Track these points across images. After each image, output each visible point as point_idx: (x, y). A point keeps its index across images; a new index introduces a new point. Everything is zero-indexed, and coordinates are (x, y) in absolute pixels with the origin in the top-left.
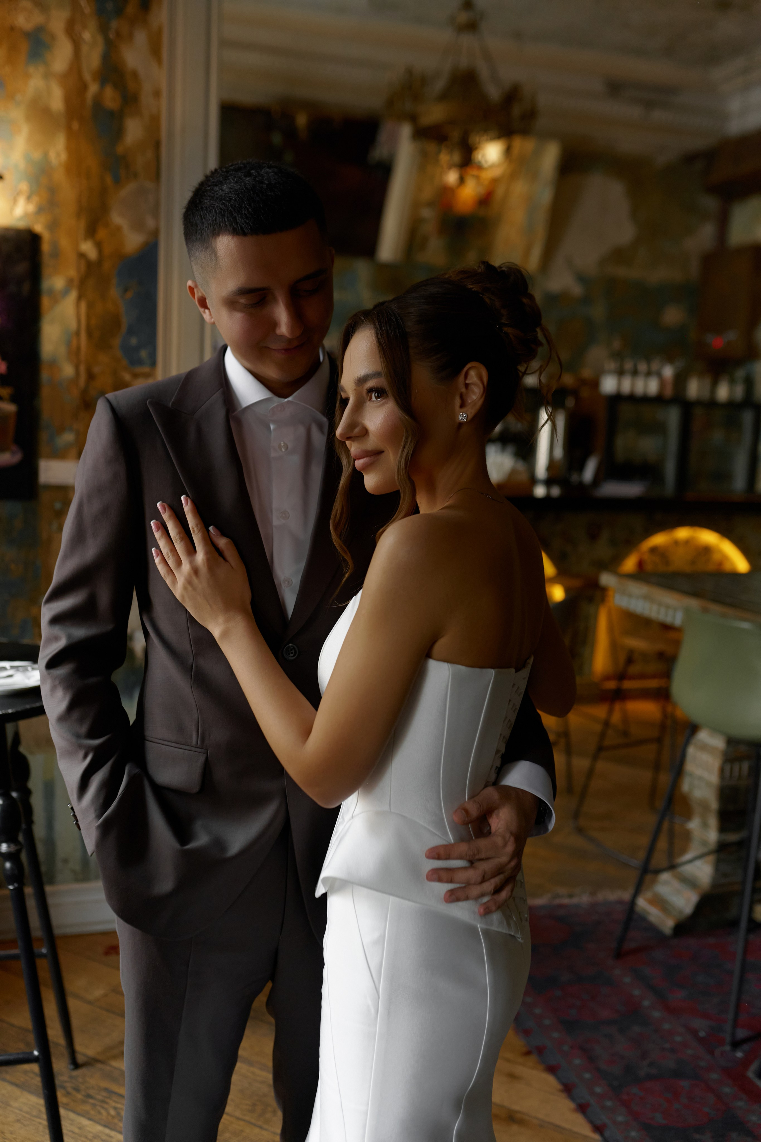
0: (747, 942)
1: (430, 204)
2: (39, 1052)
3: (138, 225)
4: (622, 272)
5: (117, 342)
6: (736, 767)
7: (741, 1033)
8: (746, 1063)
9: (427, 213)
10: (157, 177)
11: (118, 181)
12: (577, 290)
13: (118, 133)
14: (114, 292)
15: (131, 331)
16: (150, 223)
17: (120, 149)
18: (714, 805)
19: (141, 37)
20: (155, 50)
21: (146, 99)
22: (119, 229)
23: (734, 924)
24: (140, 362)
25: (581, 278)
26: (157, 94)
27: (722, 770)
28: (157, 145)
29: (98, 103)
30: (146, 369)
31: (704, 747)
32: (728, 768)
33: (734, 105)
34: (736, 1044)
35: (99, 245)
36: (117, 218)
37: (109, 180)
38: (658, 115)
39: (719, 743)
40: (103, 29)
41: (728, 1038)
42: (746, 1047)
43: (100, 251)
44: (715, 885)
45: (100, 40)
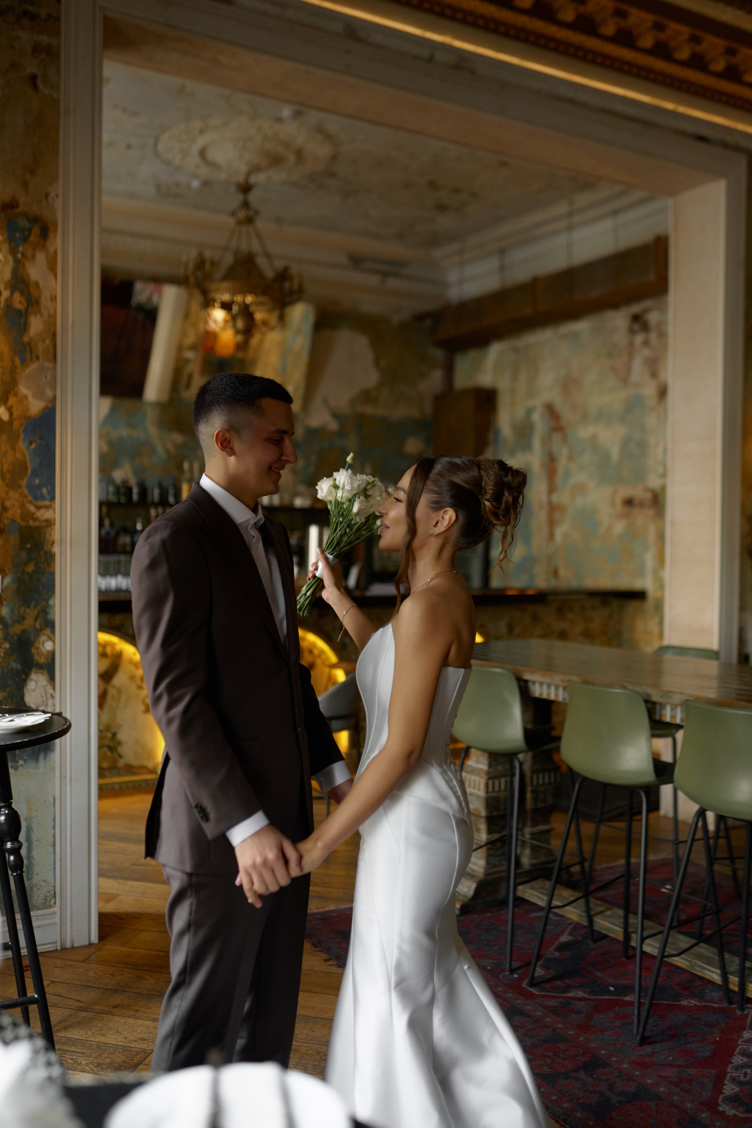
0: (513, 913)
1: (193, 347)
2: (37, 995)
3: (39, 395)
4: (369, 410)
5: (24, 483)
6: (497, 782)
7: (515, 965)
8: (520, 980)
9: (190, 355)
10: (54, 359)
11: (24, 363)
12: (333, 426)
13: (25, 327)
14: (22, 445)
15: (34, 474)
16: (49, 393)
17: (26, 339)
18: (483, 813)
19: (41, 258)
20: (52, 267)
21: (45, 302)
22: (26, 397)
23: (504, 902)
24: (42, 498)
25: (336, 416)
26: (54, 299)
27: (487, 785)
28: (54, 335)
29: (9, 305)
30: (47, 503)
31: (473, 771)
32: (490, 783)
33: (453, 276)
34: (512, 971)
35: (10, 410)
36: (23, 390)
37: (17, 362)
38: (392, 283)
39: (483, 765)
40: (13, 251)
41: (508, 967)
42: (519, 971)
43: (11, 414)
44: (487, 874)
45: (10, 259)
